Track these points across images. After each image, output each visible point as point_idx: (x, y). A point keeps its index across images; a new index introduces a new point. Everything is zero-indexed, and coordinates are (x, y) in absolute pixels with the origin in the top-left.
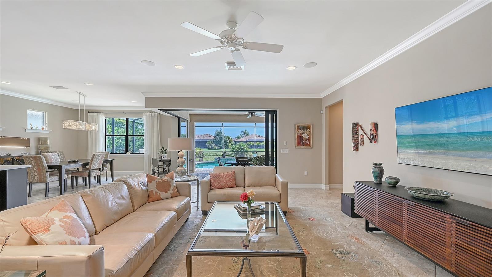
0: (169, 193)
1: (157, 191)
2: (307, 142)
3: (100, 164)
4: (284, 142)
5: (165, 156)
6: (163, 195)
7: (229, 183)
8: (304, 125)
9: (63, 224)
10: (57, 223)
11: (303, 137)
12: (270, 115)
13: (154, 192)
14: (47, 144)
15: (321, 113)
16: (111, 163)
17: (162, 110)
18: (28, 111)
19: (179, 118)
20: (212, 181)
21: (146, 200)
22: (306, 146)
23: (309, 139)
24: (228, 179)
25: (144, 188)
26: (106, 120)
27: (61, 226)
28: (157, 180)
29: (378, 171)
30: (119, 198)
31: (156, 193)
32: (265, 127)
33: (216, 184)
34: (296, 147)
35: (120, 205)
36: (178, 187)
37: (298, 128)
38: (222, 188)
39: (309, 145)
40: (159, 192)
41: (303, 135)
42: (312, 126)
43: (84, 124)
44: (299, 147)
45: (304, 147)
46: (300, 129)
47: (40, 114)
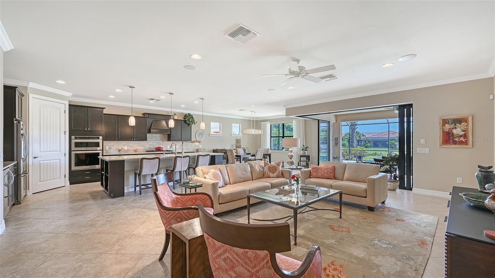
0: (275, 174)
1: (268, 172)
2: (462, 139)
3: (261, 156)
4: (421, 140)
5: (305, 153)
6: (271, 175)
7: (326, 175)
8: (455, 117)
9: (213, 173)
10: (211, 172)
11: (453, 133)
12: (405, 109)
13: (267, 172)
14: (240, 143)
15: (491, 98)
16: (270, 155)
17: (298, 116)
18: (233, 124)
19: (319, 120)
20: (312, 172)
21: (262, 176)
22: (459, 144)
23: (465, 136)
24: (326, 171)
25: (262, 170)
26: (271, 126)
27: (212, 174)
28: (269, 165)
29: (480, 176)
30: (243, 171)
31: (268, 173)
32: (399, 122)
33: (314, 174)
34: (440, 145)
35: (243, 174)
36: (283, 172)
37: (445, 122)
38: (320, 178)
39: (466, 143)
40: (269, 173)
41: (454, 131)
42: (470, 119)
43: (254, 131)
44: (446, 146)
45: (454, 146)
46: (448, 123)
47: (238, 125)
